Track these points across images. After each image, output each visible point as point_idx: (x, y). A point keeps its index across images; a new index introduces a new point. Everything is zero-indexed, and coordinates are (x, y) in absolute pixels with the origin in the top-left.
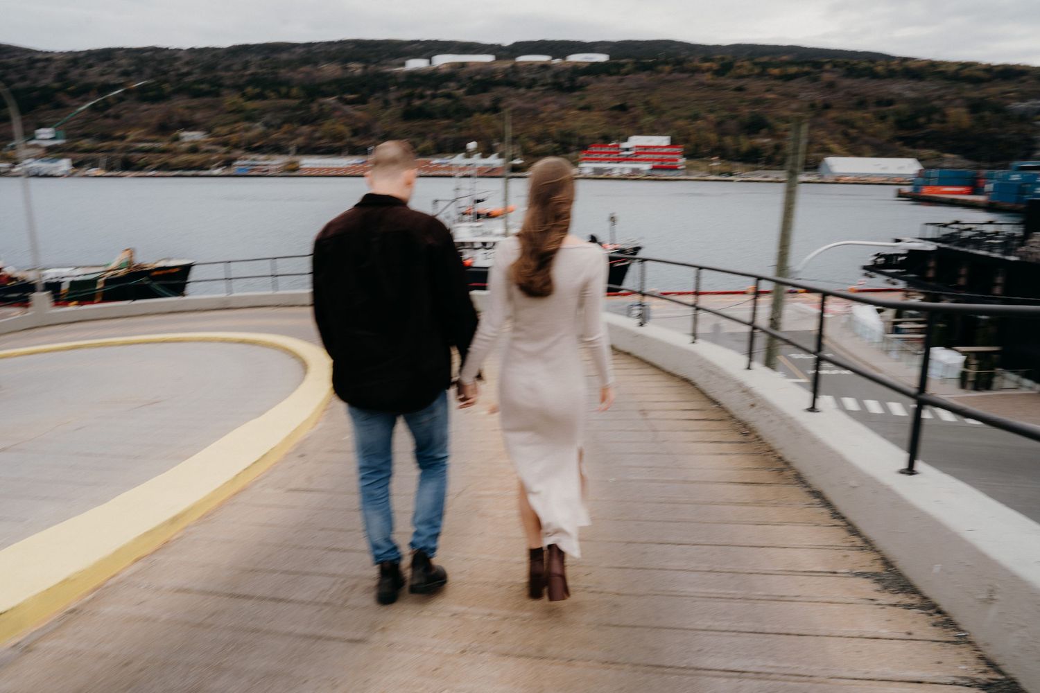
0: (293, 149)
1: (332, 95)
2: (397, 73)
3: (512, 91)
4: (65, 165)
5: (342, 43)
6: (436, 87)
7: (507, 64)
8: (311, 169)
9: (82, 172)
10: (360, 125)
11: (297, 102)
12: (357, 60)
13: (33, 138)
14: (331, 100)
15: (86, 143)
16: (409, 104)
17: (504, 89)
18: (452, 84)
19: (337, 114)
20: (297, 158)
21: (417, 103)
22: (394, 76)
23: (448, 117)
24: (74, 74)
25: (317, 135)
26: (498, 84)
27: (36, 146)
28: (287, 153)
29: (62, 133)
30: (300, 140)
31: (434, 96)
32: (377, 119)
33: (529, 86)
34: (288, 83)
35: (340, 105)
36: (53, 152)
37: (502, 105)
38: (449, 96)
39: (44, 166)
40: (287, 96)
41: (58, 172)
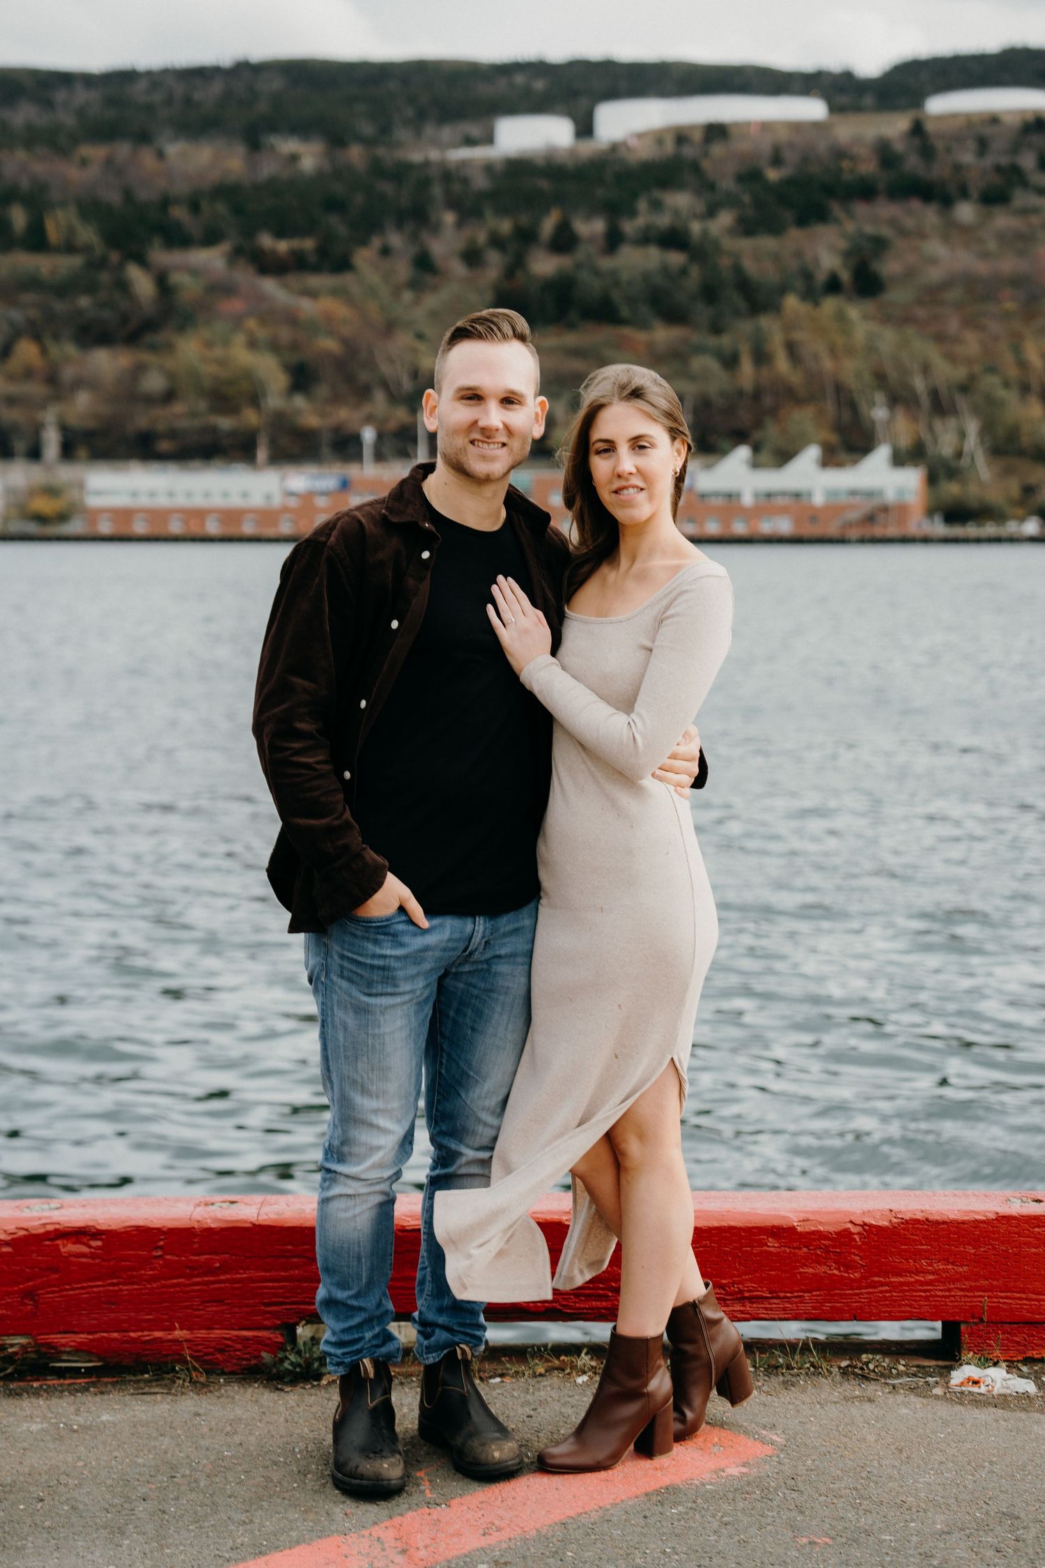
0: (52, 441)
1: (211, 238)
2: (464, 164)
3: (930, 215)
5: (245, 70)
6: (615, 210)
7: (895, 126)
8: (125, 514)
10: (329, 344)
11: (76, 261)
12: (302, 129)
14: (212, 259)
16: (516, 265)
17: (886, 210)
18: (681, 201)
19: (235, 306)
20: (66, 473)
21: (544, 265)
22: (449, 175)
23: (674, 315)
25: (154, 382)
26: (865, 191)
28: (35, 454)
30: (82, 405)
31: (613, 240)
32: (390, 327)
33: (994, 198)
34: (37, 201)
35: (244, 276)
37: (889, 267)
38: (673, 239)
40: (36, 241)
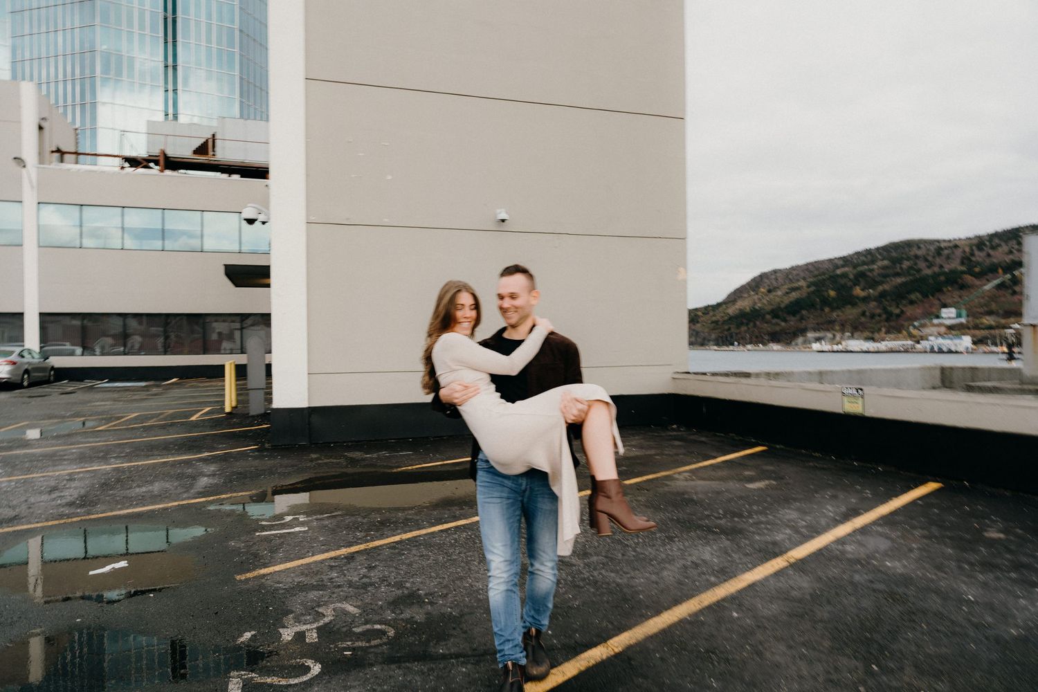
4: (966, 341)
9: (983, 348)
13: (938, 317)
15: (988, 320)
24: (979, 256)
27: (940, 325)
29: (964, 313)
36: (955, 330)
39: (946, 343)
41: (961, 349)
